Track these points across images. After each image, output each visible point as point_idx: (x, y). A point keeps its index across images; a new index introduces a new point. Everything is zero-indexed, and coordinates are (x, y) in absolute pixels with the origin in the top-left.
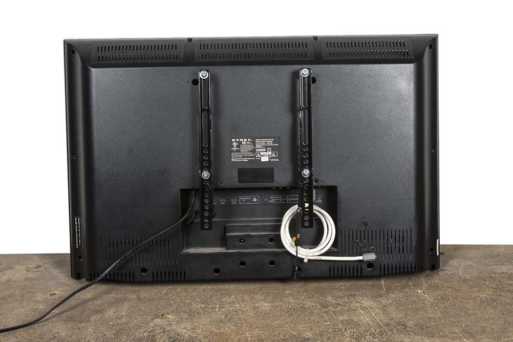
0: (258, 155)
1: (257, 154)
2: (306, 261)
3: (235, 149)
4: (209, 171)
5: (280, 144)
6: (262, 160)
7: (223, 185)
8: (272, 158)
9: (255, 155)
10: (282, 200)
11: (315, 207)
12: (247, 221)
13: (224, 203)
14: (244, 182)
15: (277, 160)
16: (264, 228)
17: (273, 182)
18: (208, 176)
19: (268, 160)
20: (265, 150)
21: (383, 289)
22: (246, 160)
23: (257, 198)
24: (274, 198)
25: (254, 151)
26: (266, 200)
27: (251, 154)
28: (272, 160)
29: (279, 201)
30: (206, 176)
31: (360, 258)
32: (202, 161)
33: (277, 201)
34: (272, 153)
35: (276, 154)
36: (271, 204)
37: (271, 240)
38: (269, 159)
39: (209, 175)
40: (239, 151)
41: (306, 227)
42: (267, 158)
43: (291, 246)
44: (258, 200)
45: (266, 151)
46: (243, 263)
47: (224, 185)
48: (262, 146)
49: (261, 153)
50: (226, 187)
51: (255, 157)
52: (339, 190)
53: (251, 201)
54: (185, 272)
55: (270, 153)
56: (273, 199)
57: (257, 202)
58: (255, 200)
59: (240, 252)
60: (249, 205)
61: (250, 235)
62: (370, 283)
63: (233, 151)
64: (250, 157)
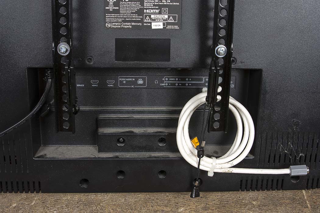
0: (147, 20)
1: (146, 16)
2: (211, 174)
3: (111, 8)
4: (68, 43)
5: (181, 4)
6: (153, 27)
7: (92, 63)
8: (169, 24)
9: (142, 19)
10: (178, 84)
11: (232, 100)
12: (128, 112)
13: (97, 86)
14: (124, 60)
15: (176, 27)
16: (152, 123)
17: (168, 60)
18: (67, 50)
19: (161, 27)
20: (158, 11)
21: (308, 207)
22: (128, 25)
23: (144, 79)
24: (168, 81)
25: (140, 12)
26: (156, 82)
27: (136, 17)
28: (169, 27)
29: (174, 84)
30: (63, 50)
31: (286, 171)
32: (56, 26)
33: (172, 84)
34: (169, 17)
35: (174, 18)
36: (162, 88)
37: (162, 140)
38: (164, 24)
39: (69, 49)
40: (117, 12)
41: (214, 130)
42: (161, 24)
43: (191, 154)
44: (145, 82)
45: (160, 13)
46: (121, 172)
47: (94, 63)
48: (154, 5)
49: (152, 16)
50: (96, 66)
51: (142, 21)
52: (264, 74)
53: (135, 83)
54: (39, 182)
55: (166, 16)
56: (166, 81)
57: (144, 84)
58: (140, 82)
59: (117, 157)
60: (133, 88)
61: (132, 132)
62: (289, 193)
63: (108, 12)
64: (135, 22)
